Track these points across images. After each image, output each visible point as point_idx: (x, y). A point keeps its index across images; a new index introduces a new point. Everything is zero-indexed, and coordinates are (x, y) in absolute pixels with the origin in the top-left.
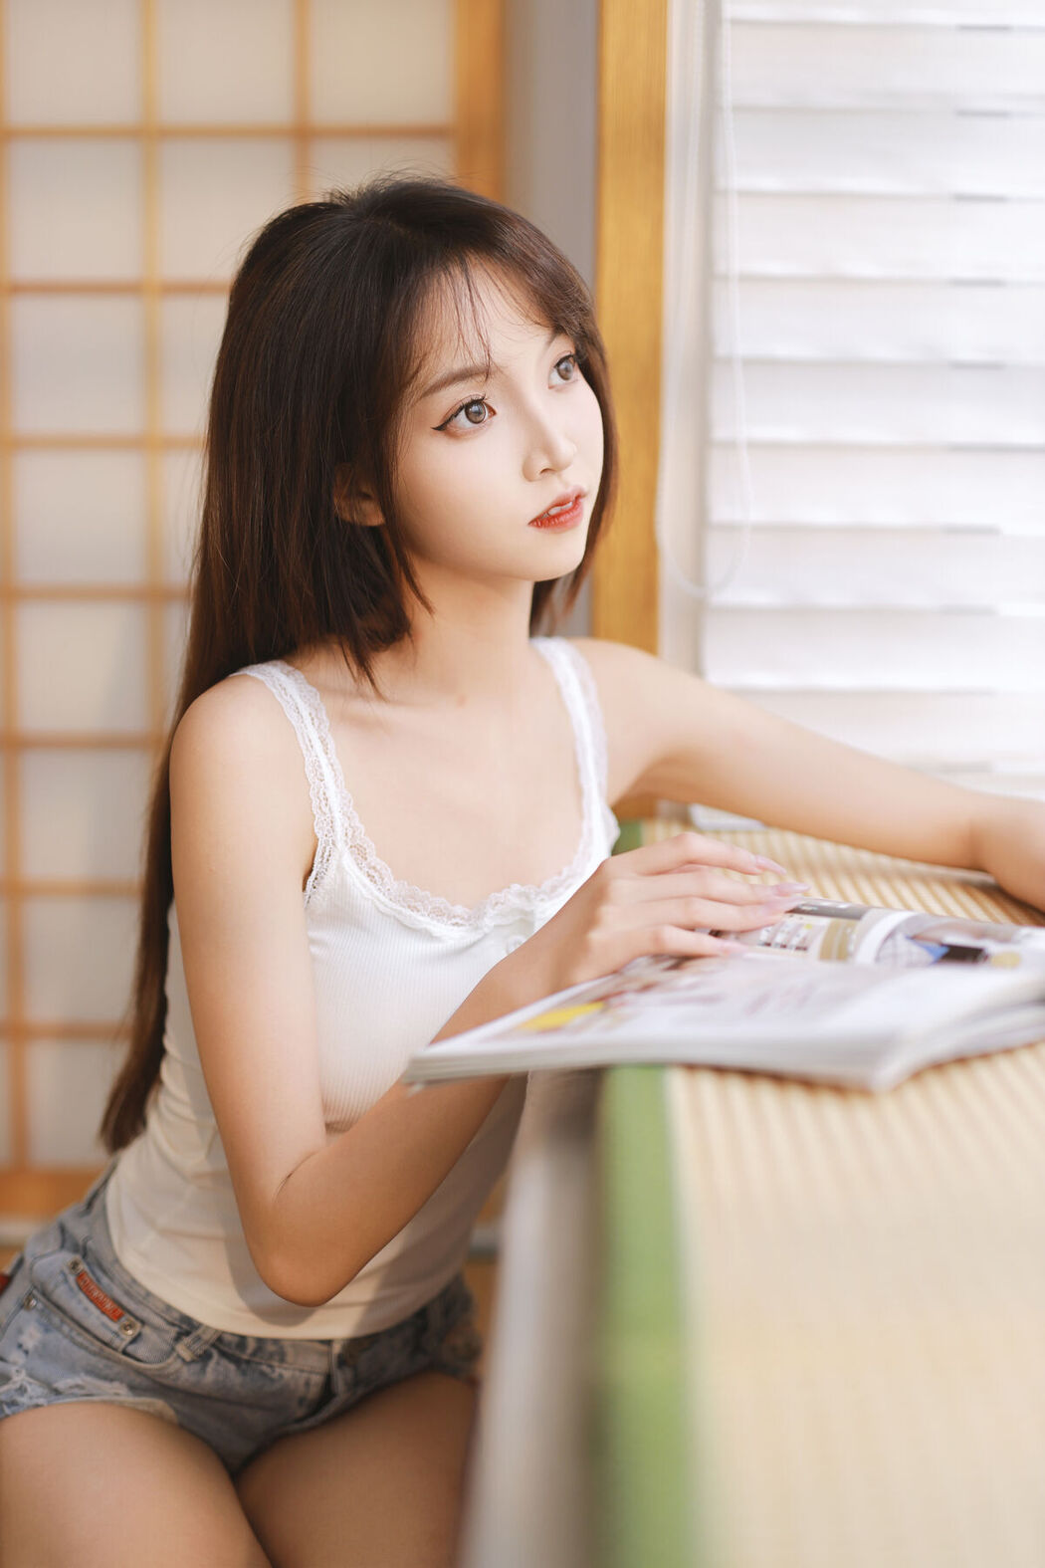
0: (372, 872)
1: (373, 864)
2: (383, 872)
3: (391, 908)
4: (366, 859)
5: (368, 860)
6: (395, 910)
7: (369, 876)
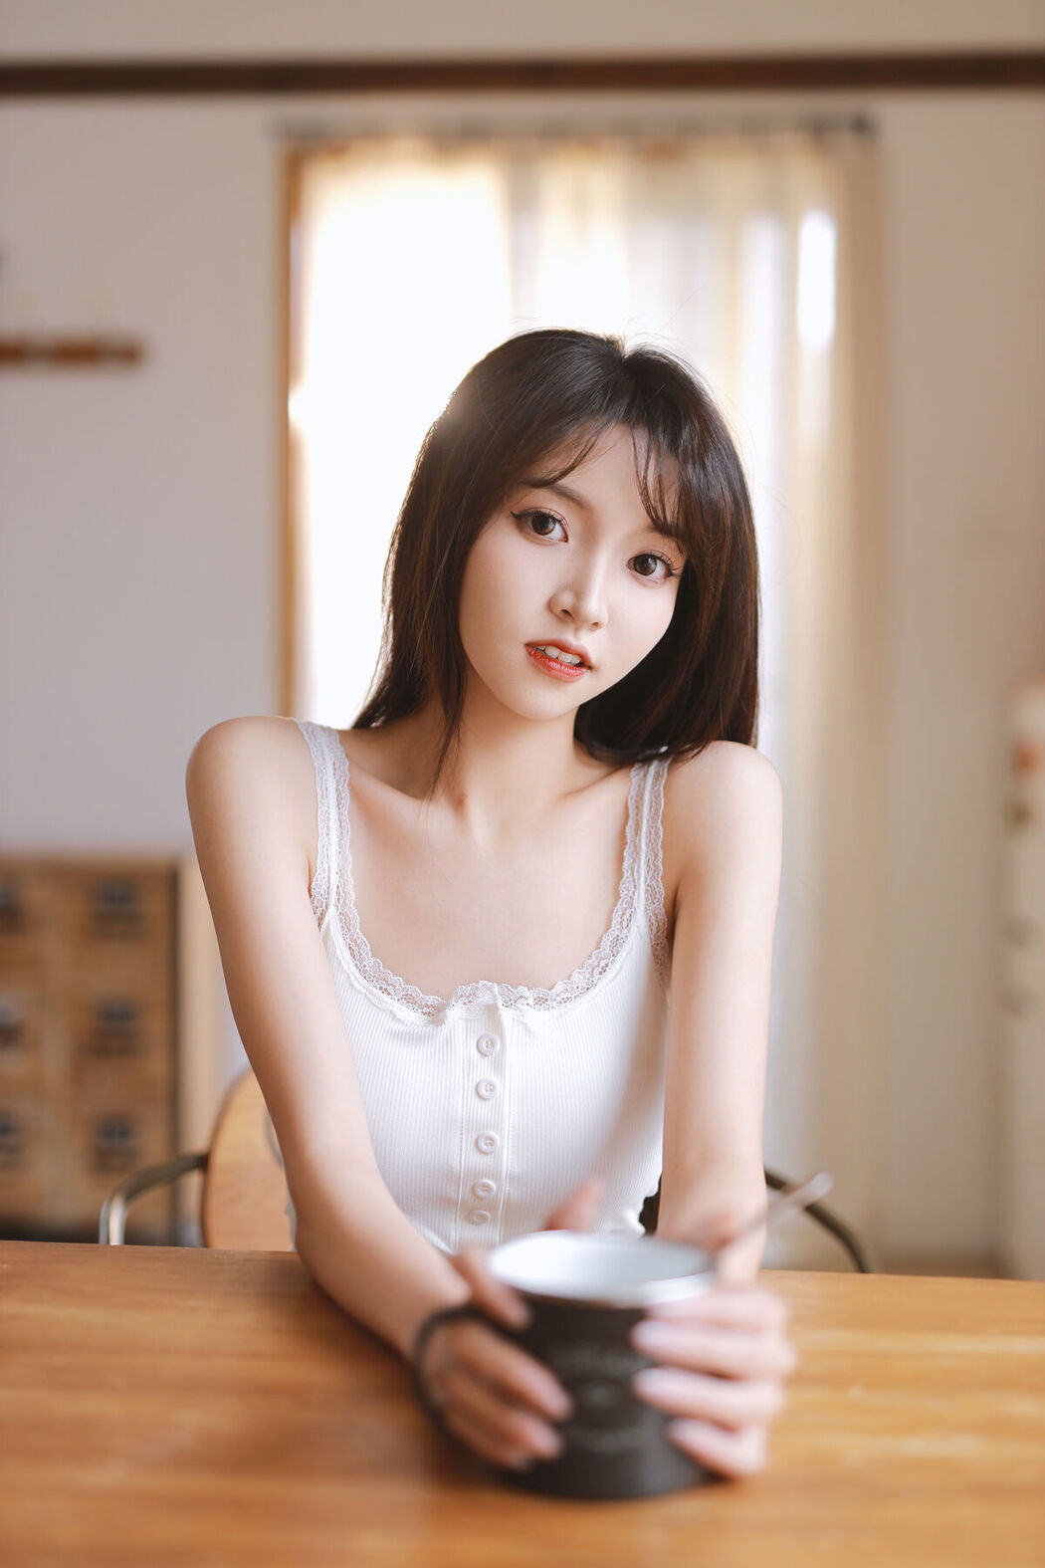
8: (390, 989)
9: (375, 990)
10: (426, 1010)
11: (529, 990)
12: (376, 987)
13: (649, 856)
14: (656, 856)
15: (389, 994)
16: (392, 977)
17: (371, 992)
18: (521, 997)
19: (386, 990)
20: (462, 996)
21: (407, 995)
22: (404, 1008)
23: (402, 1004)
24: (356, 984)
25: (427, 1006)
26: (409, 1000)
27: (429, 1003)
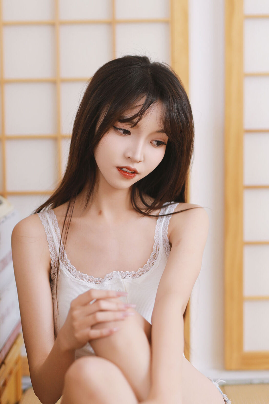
0: (70, 269)
1: (70, 267)
2: (73, 269)
3: (76, 280)
4: (68, 265)
5: (68, 266)
6: (77, 280)
7: (69, 270)
8: (84, 278)
9: (79, 280)
10: (97, 282)
11: (130, 272)
12: (79, 279)
13: (163, 229)
14: (166, 229)
15: (84, 280)
16: (84, 275)
17: (78, 281)
18: (127, 275)
19: (83, 279)
20: (108, 277)
21: (90, 279)
22: (89, 283)
23: (89, 282)
24: (73, 280)
25: (96, 281)
26: (91, 280)
27: (97, 280)
